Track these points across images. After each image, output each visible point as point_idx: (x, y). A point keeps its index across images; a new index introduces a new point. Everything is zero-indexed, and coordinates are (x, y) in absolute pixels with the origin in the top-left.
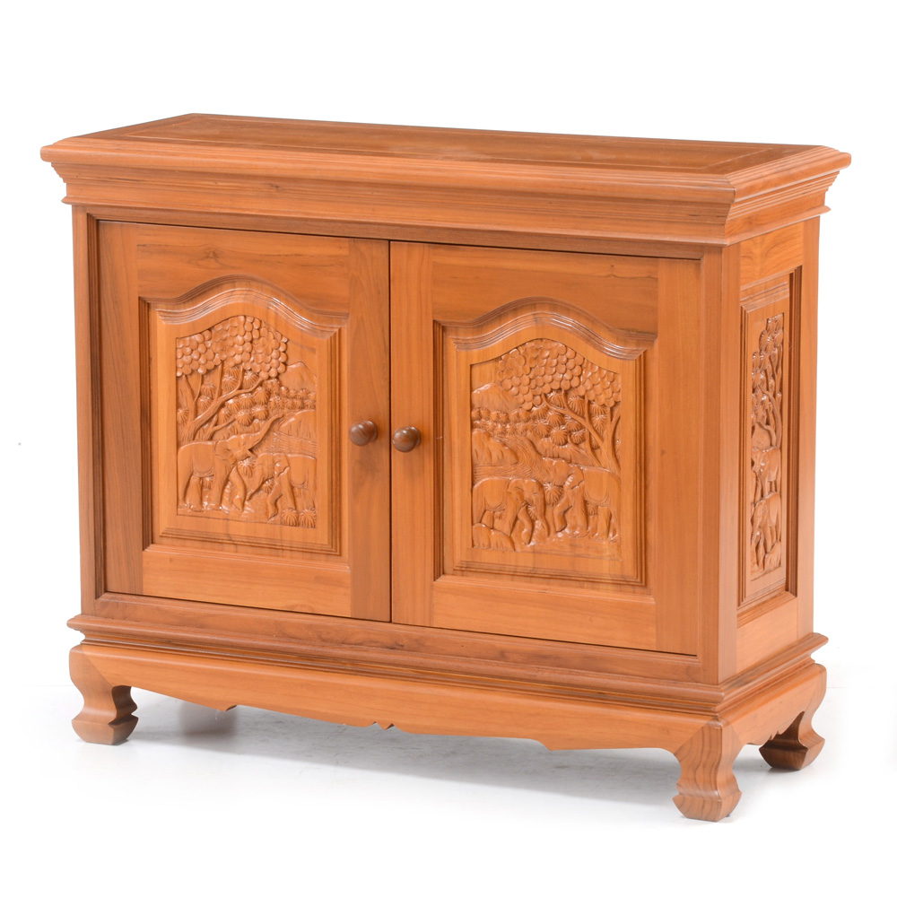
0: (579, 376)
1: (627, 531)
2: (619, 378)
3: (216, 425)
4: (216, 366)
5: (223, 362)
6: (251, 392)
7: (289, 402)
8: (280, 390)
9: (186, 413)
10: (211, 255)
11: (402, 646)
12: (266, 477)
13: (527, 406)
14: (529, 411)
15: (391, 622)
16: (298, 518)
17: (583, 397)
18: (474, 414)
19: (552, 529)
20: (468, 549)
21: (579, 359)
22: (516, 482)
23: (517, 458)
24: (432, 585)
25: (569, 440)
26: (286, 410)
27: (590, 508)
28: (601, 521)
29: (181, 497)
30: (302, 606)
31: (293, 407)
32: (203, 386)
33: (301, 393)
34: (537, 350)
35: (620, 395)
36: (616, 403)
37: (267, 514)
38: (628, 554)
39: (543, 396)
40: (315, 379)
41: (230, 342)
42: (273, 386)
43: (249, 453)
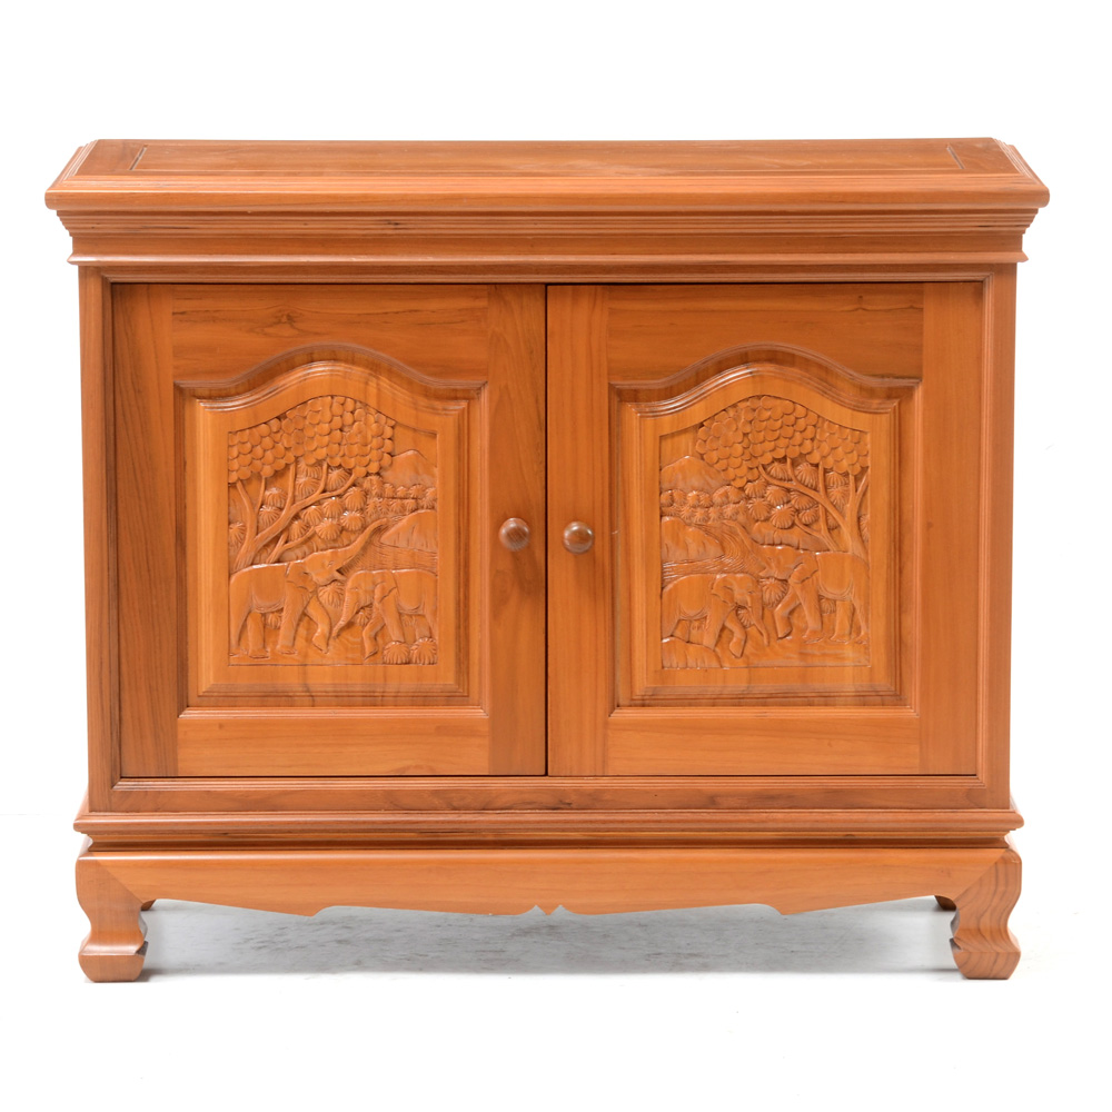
0: (812, 440)
1: (875, 629)
2: (868, 438)
3: (286, 542)
4: (287, 466)
5: (297, 460)
6: (339, 496)
7: (395, 504)
8: (383, 489)
9: (243, 530)
10: (284, 319)
11: (569, 804)
12: (362, 604)
13: (739, 483)
14: (742, 489)
15: (546, 774)
16: (409, 653)
17: (817, 466)
18: (665, 498)
19: (773, 634)
20: (656, 671)
21: (812, 418)
22: (724, 579)
23: (723, 549)
24: (606, 724)
25: (797, 522)
26: (391, 515)
27: (825, 605)
28: (841, 618)
29: (234, 640)
30: (416, 767)
31: (403, 509)
32: (267, 493)
33: (413, 491)
34: (754, 410)
35: (869, 458)
36: (864, 470)
37: (363, 652)
38: (879, 658)
39: (761, 468)
40: (436, 471)
41: (309, 433)
42: (372, 485)
43: (337, 576)
